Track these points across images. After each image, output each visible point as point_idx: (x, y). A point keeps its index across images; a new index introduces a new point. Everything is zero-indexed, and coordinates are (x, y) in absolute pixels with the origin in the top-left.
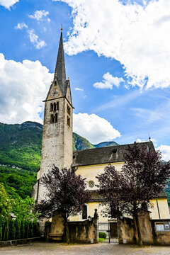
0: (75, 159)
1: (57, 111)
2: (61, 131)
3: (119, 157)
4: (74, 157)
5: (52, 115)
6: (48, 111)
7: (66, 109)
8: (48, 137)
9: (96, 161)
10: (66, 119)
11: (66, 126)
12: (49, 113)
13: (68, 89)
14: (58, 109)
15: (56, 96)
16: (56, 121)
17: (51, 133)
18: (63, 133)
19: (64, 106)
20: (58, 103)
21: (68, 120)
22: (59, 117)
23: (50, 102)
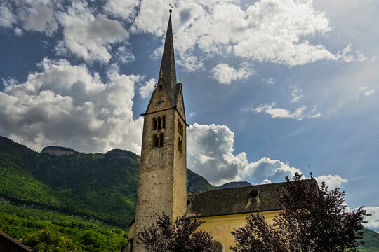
0: (190, 206)
1: (163, 130)
2: (169, 160)
3: (262, 203)
4: (188, 203)
5: (155, 136)
6: (149, 129)
7: (176, 126)
8: (149, 169)
9: (224, 210)
10: (176, 142)
11: (176, 154)
12: (151, 133)
13: (180, 96)
14: (164, 127)
15: (162, 106)
16: (162, 144)
17: (154, 163)
18: (172, 164)
19: (173, 122)
20: (164, 117)
21: (180, 143)
22: (166, 138)
23: (151, 116)
